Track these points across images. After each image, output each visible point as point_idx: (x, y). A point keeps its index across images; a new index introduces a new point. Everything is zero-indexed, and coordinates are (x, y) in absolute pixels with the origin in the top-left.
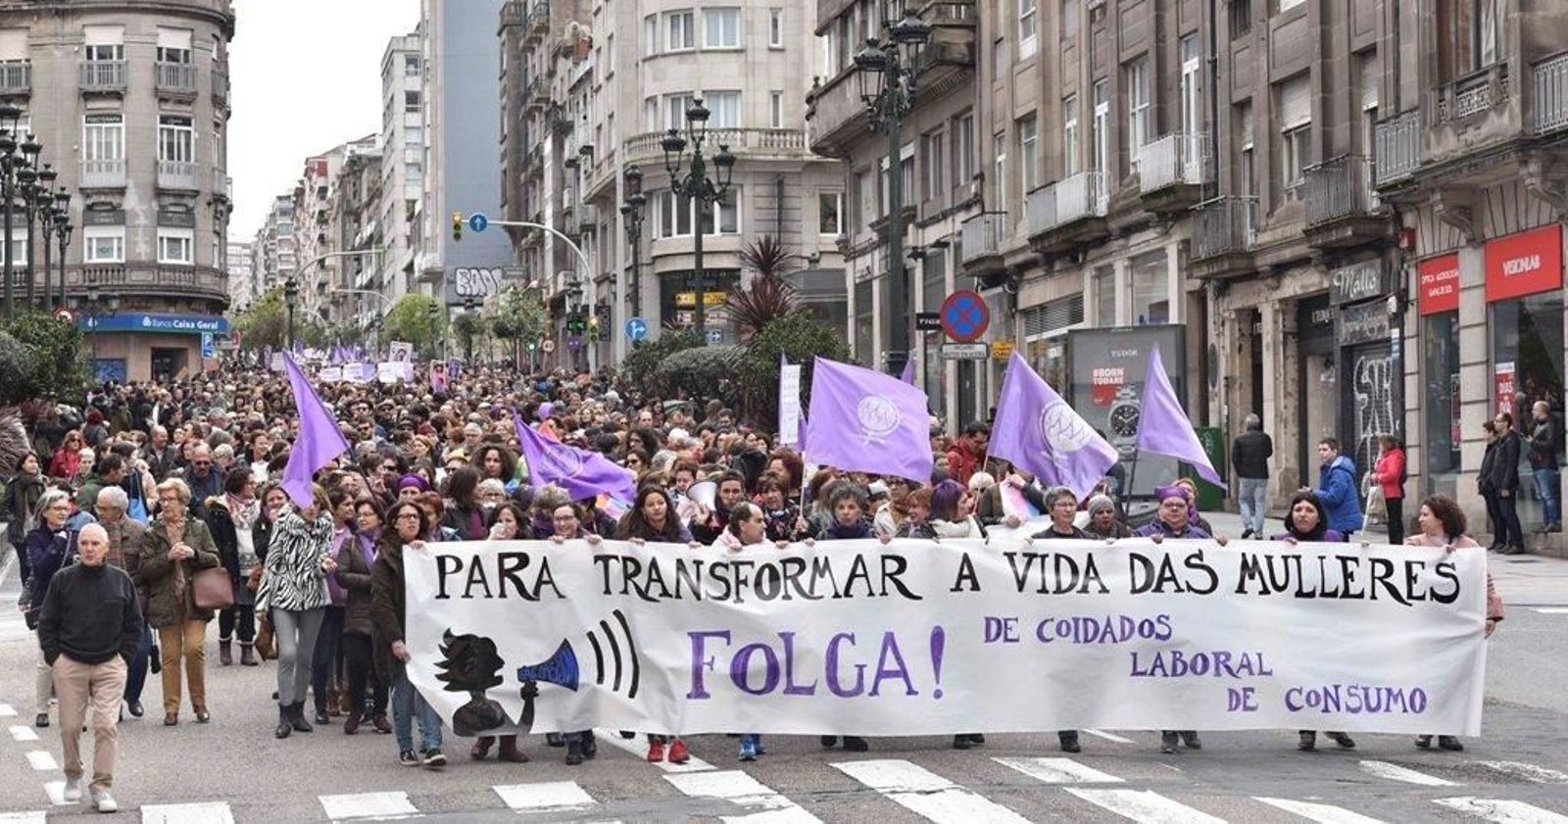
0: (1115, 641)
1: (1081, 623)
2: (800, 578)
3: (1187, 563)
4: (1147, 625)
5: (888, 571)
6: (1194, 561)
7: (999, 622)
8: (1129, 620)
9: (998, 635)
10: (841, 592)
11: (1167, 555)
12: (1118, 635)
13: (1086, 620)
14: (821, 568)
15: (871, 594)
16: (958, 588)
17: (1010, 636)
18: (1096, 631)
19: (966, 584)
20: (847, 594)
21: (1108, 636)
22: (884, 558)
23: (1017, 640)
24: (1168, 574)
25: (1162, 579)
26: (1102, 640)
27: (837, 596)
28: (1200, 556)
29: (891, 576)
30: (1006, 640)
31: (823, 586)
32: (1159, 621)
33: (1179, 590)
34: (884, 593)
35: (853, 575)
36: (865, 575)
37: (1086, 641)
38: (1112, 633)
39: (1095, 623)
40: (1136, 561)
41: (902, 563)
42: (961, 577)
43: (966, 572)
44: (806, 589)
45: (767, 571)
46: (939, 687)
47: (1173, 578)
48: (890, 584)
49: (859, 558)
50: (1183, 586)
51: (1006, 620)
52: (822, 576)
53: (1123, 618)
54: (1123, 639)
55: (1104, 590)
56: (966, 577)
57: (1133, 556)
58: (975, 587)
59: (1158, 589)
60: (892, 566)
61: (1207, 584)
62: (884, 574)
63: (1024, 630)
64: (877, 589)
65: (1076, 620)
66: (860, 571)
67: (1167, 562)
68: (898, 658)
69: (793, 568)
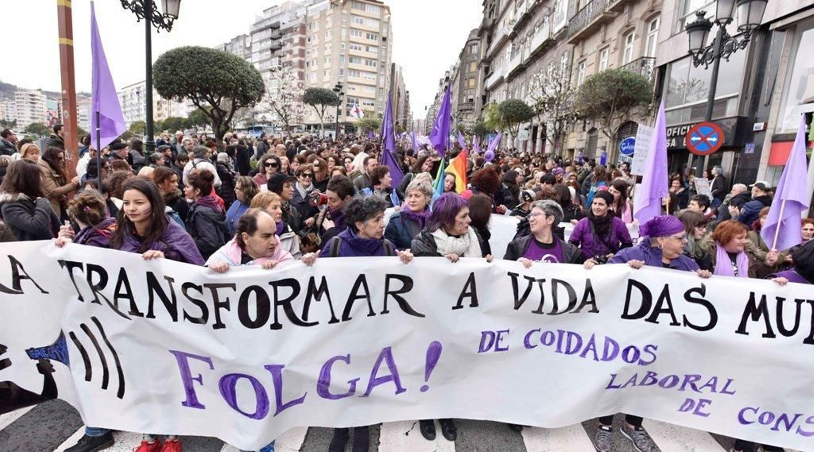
0: (596, 358)
1: (565, 336)
2: (292, 302)
3: (687, 296)
4: (632, 351)
5: (390, 289)
6: (694, 295)
7: (493, 335)
8: (614, 342)
9: (490, 345)
10: (339, 316)
11: (667, 286)
12: (600, 355)
13: (570, 334)
14: (318, 290)
15: (372, 313)
16: (459, 306)
17: (500, 347)
18: (579, 345)
19: (467, 301)
20: (346, 317)
21: (590, 353)
22: (389, 277)
23: (507, 349)
24: (665, 306)
25: (658, 310)
26: (583, 355)
27: (334, 320)
28: (702, 291)
29: (394, 294)
30: (497, 349)
31: (319, 310)
32: (646, 350)
33: (675, 323)
34: (385, 311)
35: (353, 297)
36: (367, 296)
37: (568, 352)
38: (594, 350)
39: (579, 338)
40: (634, 287)
41: (408, 283)
42: (464, 294)
43: (469, 290)
44: (299, 315)
45: (253, 295)
46: (426, 384)
47: (670, 311)
48: (392, 302)
49: (362, 279)
50: (680, 320)
51: (499, 332)
52: (318, 298)
53: (608, 340)
54: (605, 358)
55: (595, 310)
56: (468, 295)
57: (632, 282)
58: (474, 304)
59: (653, 319)
60: (395, 285)
61: (705, 320)
62: (387, 292)
63: (513, 341)
64: (378, 307)
65: (561, 333)
66: (361, 291)
67: (666, 293)
68: (392, 366)
69: (285, 292)
